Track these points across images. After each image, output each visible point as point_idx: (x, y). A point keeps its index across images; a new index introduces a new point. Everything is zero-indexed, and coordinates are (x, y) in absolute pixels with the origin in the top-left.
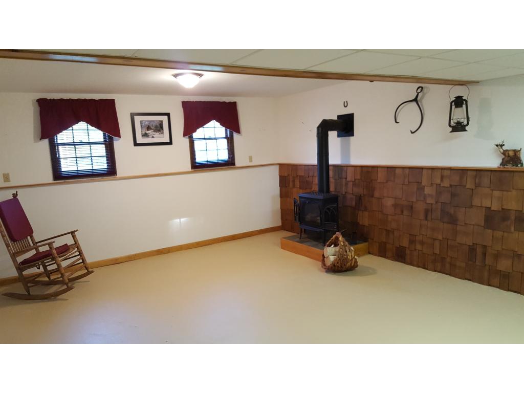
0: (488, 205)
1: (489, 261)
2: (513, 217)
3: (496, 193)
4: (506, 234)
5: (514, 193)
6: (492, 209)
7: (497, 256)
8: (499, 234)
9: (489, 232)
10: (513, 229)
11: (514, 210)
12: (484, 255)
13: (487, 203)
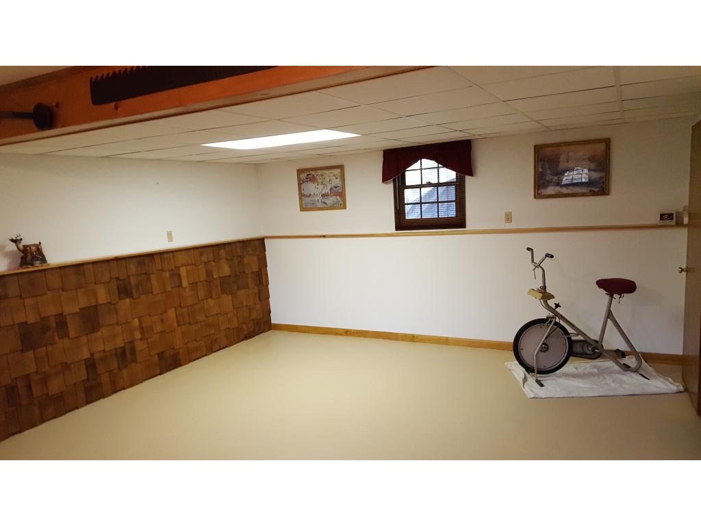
0: (23, 320)
1: (37, 391)
2: (53, 325)
3: (29, 302)
4: (50, 348)
5: (49, 294)
6: (29, 322)
7: (45, 381)
8: (42, 351)
9: (30, 353)
10: (57, 338)
11: (52, 316)
12: (29, 387)
13: (20, 318)
